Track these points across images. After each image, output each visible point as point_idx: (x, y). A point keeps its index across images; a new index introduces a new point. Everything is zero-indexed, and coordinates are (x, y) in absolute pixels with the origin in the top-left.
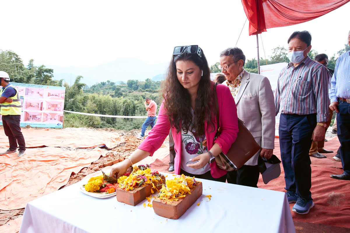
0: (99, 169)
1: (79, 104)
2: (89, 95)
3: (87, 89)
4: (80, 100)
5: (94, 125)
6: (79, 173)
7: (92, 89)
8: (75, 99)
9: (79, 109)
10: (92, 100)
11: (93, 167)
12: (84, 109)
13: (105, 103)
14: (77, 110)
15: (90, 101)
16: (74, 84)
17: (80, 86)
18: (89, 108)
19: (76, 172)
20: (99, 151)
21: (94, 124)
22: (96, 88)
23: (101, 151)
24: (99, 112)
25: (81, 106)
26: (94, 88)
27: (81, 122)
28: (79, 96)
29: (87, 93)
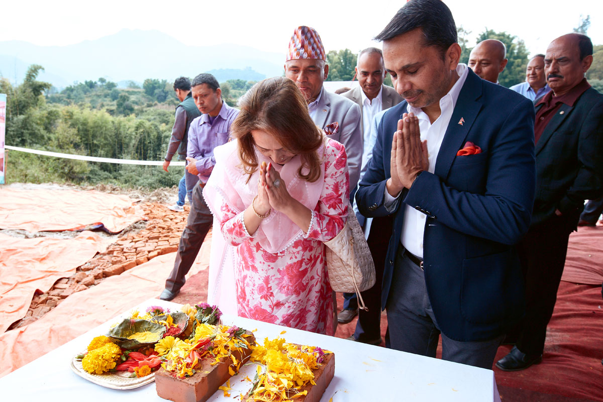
0: (96, 282)
1: (38, 127)
2: (59, 108)
3: (54, 95)
4: (40, 119)
5: (74, 173)
6: (50, 290)
7: (66, 95)
8: (28, 117)
9: (37, 140)
10: (66, 120)
11: (81, 277)
12: (49, 139)
13: (97, 127)
14: (34, 140)
15: (62, 122)
16: (23, 82)
17: (37, 89)
18: (61, 137)
19: (45, 289)
20: (90, 238)
21: (72, 172)
22: (75, 92)
23: (95, 238)
24: (82, 147)
25: (43, 132)
26: (71, 93)
27: (45, 166)
28: (36, 109)
29: (54, 104)
